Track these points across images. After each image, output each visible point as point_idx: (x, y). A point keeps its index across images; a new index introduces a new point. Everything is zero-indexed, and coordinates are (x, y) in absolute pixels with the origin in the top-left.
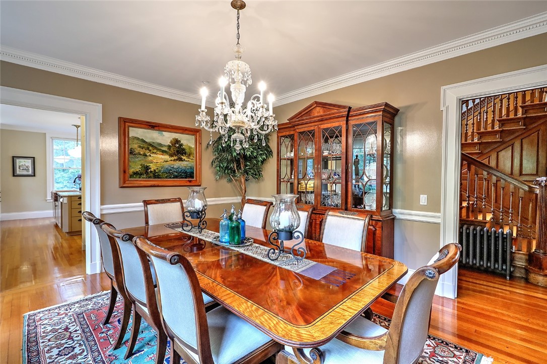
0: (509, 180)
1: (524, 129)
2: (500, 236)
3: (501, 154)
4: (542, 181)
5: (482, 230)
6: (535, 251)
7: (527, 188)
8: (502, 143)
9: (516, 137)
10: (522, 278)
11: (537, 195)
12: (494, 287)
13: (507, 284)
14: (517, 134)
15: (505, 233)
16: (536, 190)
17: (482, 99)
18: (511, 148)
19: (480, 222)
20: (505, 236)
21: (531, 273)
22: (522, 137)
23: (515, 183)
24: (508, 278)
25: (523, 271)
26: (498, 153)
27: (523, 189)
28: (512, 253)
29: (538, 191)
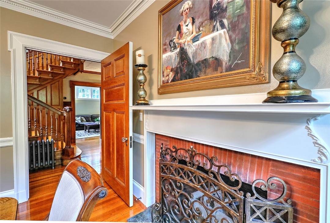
0: (50, 108)
1: (52, 79)
2: (48, 144)
3: (40, 92)
4: (67, 109)
5: (36, 142)
6: (66, 147)
7: (60, 113)
8: (40, 85)
9: (48, 83)
10: (60, 164)
11: (64, 116)
12: (48, 178)
13: (53, 172)
14: (49, 81)
15: (50, 141)
16: (64, 113)
17: (30, 51)
18: (45, 89)
19: (34, 137)
20: (51, 143)
21: (64, 160)
22: (51, 83)
23: (53, 110)
24: (53, 168)
25: (60, 161)
26: (38, 91)
27: (57, 114)
28: (54, 152)
29: (65, 115)
